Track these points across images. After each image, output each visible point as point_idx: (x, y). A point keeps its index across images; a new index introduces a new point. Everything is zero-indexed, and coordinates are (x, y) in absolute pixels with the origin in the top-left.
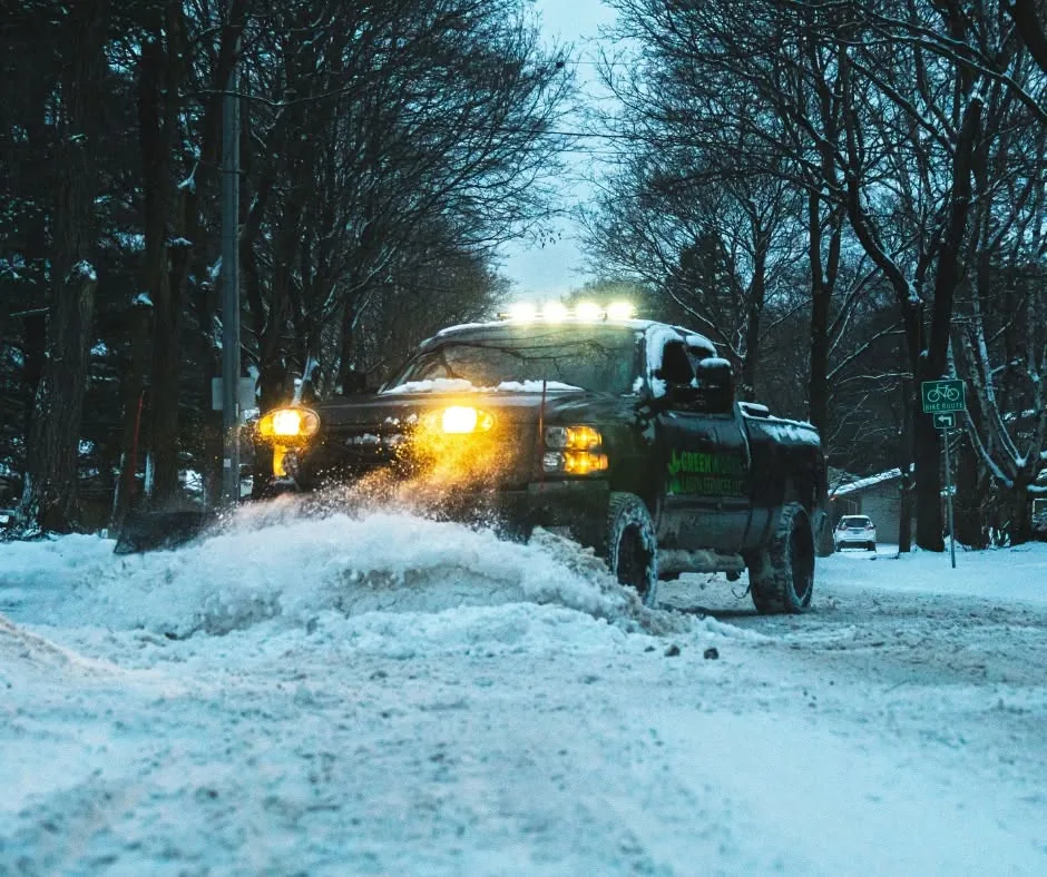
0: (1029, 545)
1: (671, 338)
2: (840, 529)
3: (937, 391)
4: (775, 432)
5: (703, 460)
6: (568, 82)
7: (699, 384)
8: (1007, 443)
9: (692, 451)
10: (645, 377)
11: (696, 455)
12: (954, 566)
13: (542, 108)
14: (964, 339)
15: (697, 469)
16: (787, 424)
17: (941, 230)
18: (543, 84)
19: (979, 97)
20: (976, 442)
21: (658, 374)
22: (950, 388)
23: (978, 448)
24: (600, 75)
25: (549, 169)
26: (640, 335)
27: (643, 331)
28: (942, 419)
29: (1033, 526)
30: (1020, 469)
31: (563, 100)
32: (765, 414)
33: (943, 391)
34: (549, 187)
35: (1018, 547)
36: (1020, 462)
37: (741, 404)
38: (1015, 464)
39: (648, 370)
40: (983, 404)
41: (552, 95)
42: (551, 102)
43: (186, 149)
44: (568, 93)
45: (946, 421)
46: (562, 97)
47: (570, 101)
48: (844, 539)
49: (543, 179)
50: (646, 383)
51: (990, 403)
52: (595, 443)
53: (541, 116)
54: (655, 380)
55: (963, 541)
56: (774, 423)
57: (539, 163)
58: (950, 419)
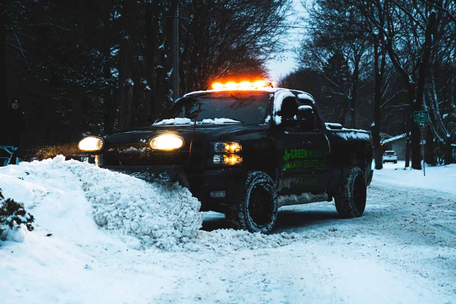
0: (451, 165)
1: (288, 95)
2: (384, 156)
3: (419, 115)
4: (344, 136)
5: (303, 152)
6: (290, 5)
7: (297, 118)
8: (444, 129)
9: (297, 149)
10: (271, 115)
11: (299, 150)
12: (425, 175)
13: (281, 14)
14: (429, 93)
15: (300, 157)
16: (352, 131)
17: (421, 58)
18: (281, 5)
19: (435, 11)
20: (433, 129)
21: (279, 113)
22: (423, 114)
23: (433, 131)
24: (302, 4)
25: (284, 35)
26: (272, 95)
27: (274, 93)
28: (421, 124)
29: (453, 158)
30: (448, 138)
31: (288, 11)
32: (340, 128)
33: (421, 115)
34: (284, 42)
35: (448, 166)
36: (448, 136)
37: (326, 124)
38: (446, 136)
39: (274, 112)
40: (435, 116)
41: (285, 9)
42: (284, 12)
43: (160, 32)
44: (290, 8)
45: (422, 125)
46: (288, 10)
47: (291, 11)
48: (386, 159)
49: (282, 38)
50: (272, 118)
51: (438, 115)
52: (239, 150)
53: (281, 16)
54: (277, 117)
55: (428, 163)
56: (345, 132)
57: (280, 33)
58: (423, 124)
